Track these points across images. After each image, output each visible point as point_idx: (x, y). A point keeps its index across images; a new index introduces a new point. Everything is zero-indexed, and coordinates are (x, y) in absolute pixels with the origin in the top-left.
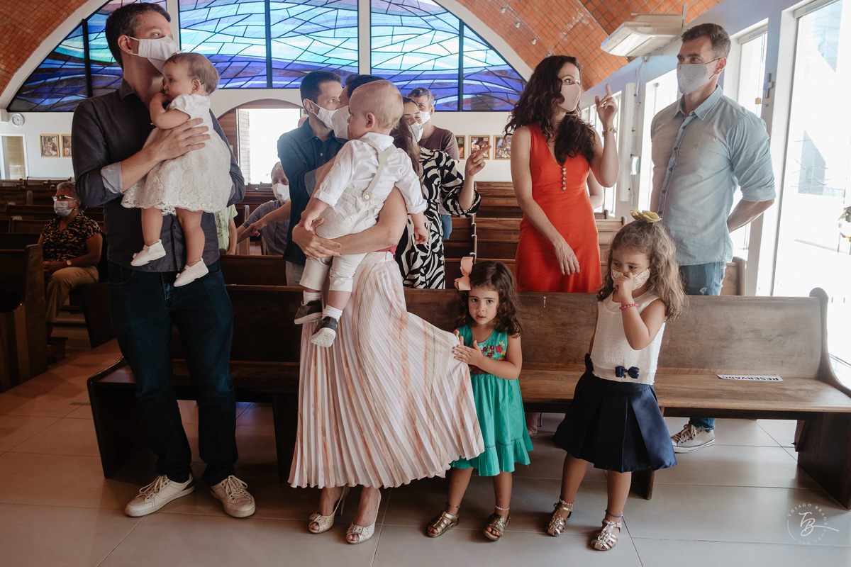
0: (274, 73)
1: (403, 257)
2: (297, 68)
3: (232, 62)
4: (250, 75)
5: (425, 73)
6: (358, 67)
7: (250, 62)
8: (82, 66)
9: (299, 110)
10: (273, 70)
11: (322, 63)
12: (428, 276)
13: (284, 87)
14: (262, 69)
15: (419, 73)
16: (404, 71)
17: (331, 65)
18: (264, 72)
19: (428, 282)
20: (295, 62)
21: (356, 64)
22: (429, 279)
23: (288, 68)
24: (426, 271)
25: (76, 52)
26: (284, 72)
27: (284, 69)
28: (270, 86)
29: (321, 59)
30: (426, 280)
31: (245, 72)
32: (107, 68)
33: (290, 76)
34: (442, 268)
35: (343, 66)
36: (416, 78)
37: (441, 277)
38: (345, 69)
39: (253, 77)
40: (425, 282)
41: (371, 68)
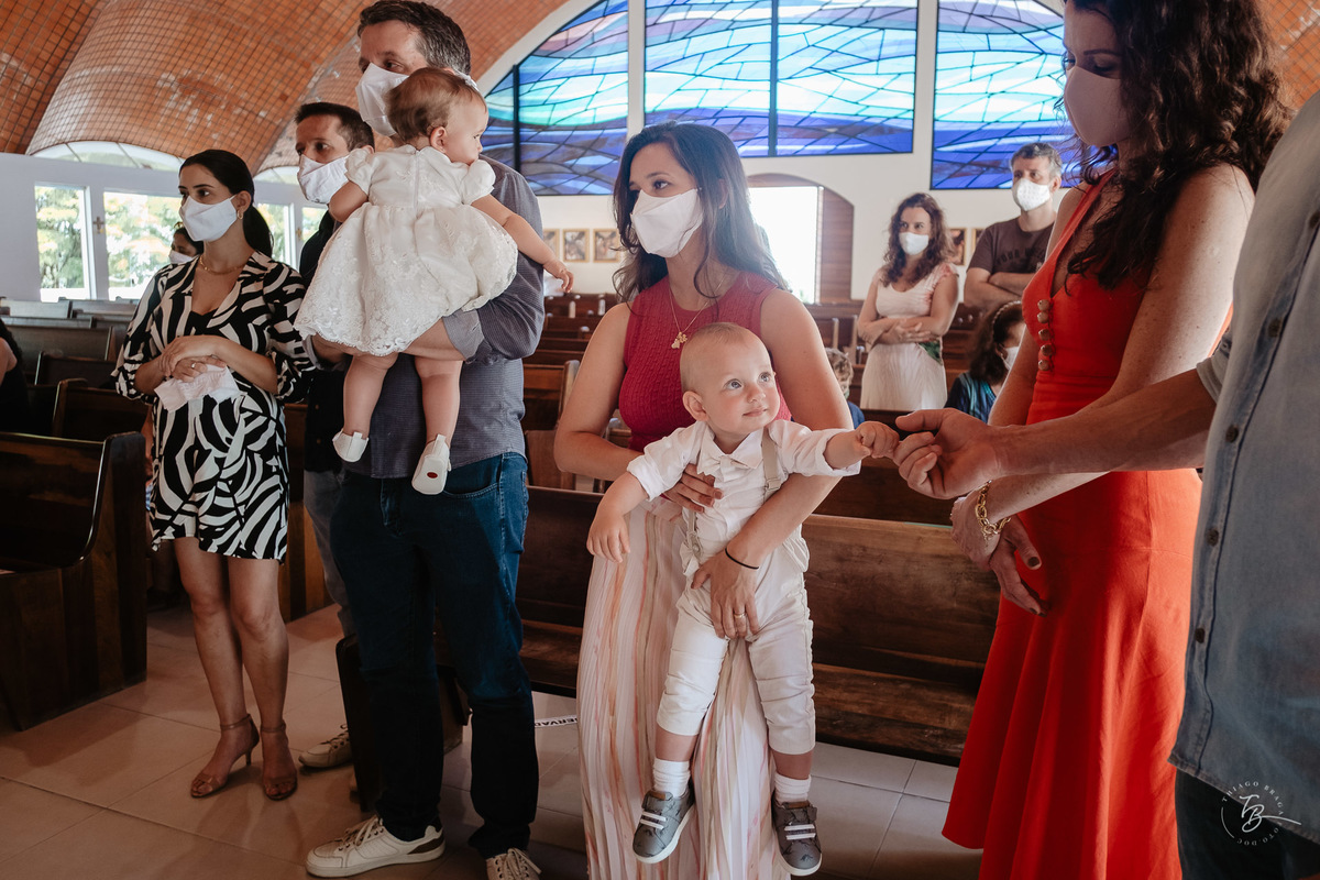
0: (780, 133)
1: (180, 458)
2: (814, 124)
3: (718, 119)
4: (743, 137)
5: (1025, 126)
6: (913, 120)
7: (745, 117)
8: (509, 131)
9: (815, 188)
10: (779, 129)
11: (856, 115)
12: (241, 496)
13: (795, 154)
14: (762, 128)
15: (1014, 126)
16: (989, 124)
17: (869, 117)
18: (765, 132)
19: (242, 510)
20: (813, 115)
21: (910, 115)
22: (246, 502)
23: (802, 124)
24: (234, 488)
25: (503, 112)
26: (794, 131)
27: (796, 126)
28: (772, 153)
29: (853, 109)
30: (237, 505)
31: (738, 134)
32: (543, 133)
33: (804, 138)
34: (275, 480)
35: (889, 119)
36: (1010, 133)
37: (275, 497)
38: (890, 123)
39: (748, 140)
40: (236, 508)
41: (934, 120)
